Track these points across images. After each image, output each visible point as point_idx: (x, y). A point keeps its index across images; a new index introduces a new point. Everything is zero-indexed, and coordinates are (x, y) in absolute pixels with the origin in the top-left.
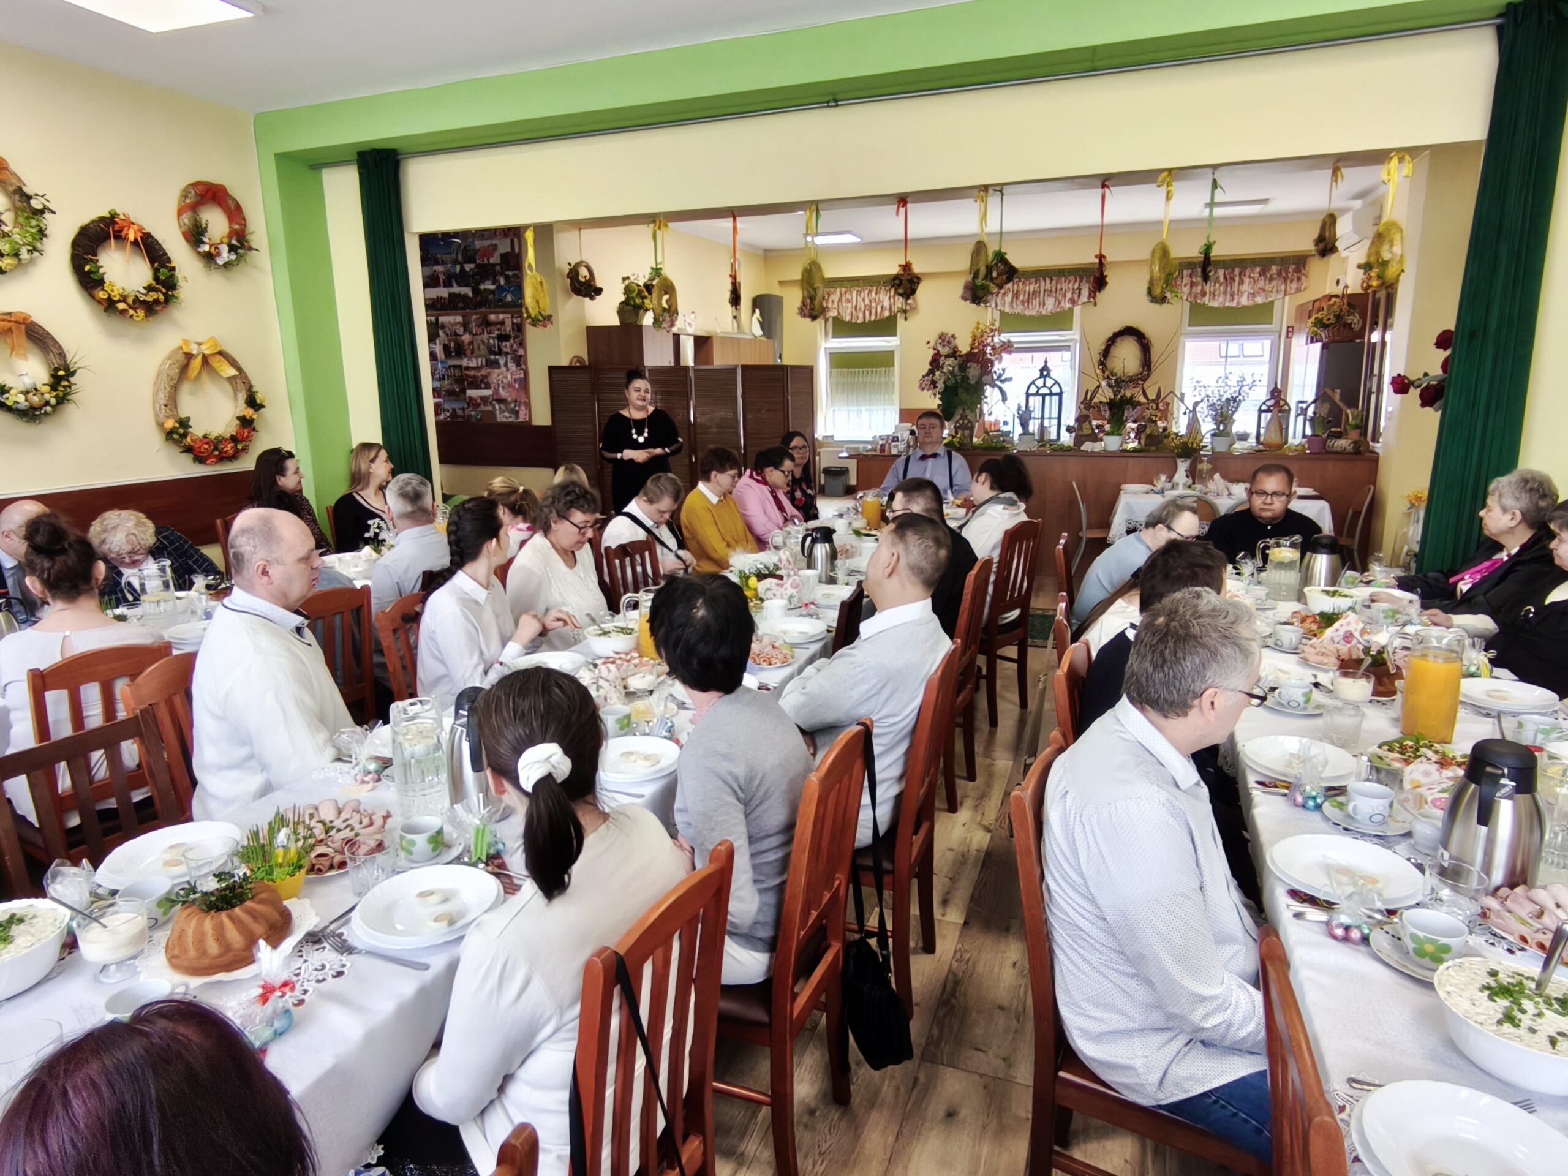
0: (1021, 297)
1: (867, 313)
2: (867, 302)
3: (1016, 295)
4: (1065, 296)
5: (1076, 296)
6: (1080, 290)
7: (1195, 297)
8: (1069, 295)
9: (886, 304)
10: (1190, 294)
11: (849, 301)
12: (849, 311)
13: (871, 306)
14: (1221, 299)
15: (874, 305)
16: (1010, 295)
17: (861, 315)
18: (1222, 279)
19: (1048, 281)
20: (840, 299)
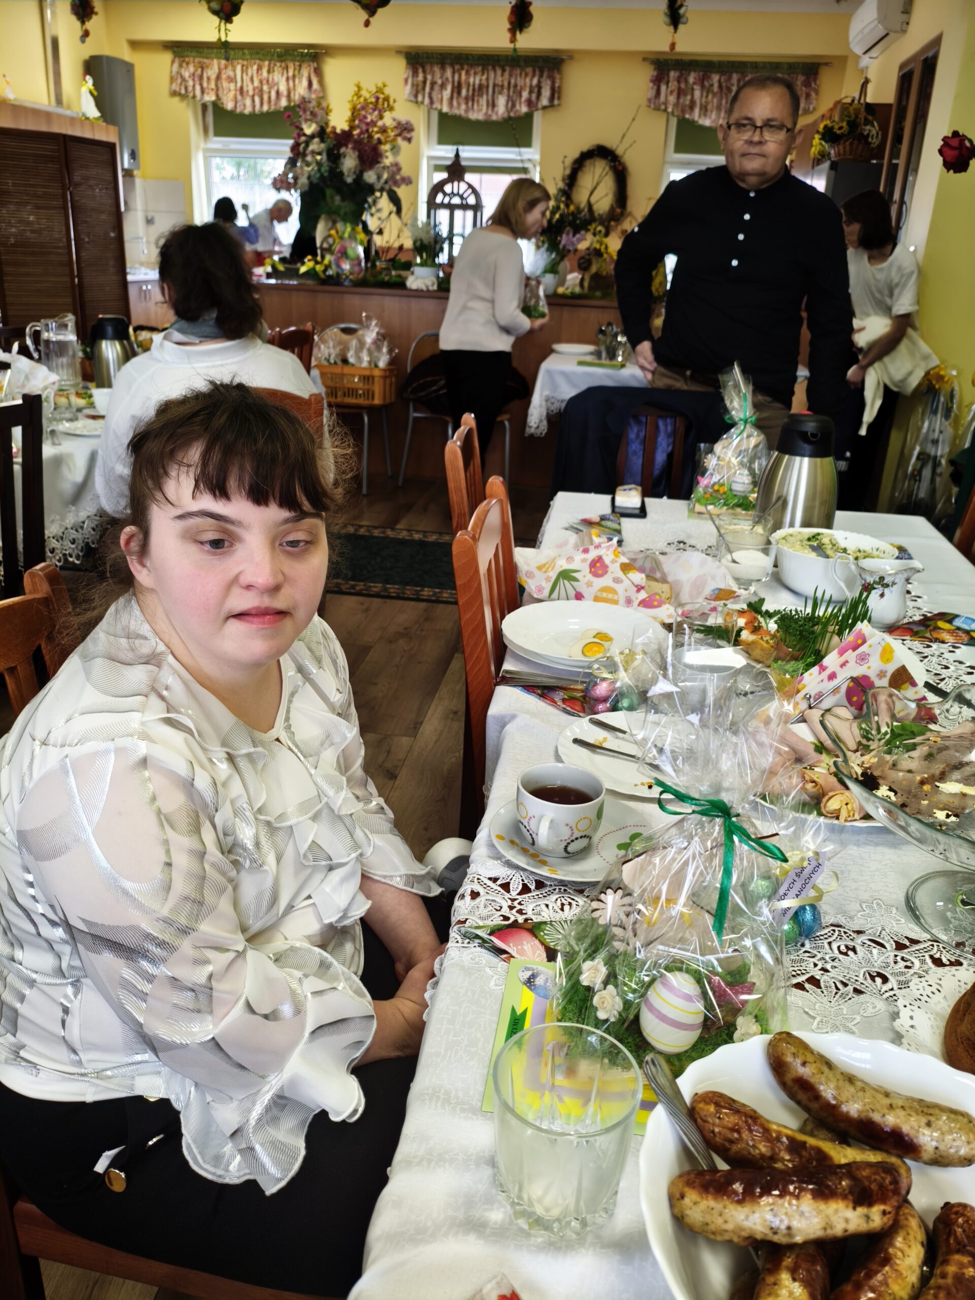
0: (464, 92)
1: (257, 99)
2: (256, 83)
3: (457, 89)
4: (521, 96)
5: (534, 96)
6: (539, 87)
7: (683, 111)
8: (525, 94)
9: (283, 88)
10: (676, 105)
11: (232, 80)
12: (232, 94)
13: (261, 90)
14: (714, 116)
15: (265, 88)
16: (449, 87)
17: (248, 102)
18: (716, 88)
19: (499, 72)
20: (218, 77)
